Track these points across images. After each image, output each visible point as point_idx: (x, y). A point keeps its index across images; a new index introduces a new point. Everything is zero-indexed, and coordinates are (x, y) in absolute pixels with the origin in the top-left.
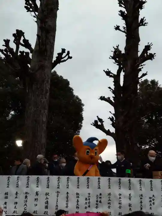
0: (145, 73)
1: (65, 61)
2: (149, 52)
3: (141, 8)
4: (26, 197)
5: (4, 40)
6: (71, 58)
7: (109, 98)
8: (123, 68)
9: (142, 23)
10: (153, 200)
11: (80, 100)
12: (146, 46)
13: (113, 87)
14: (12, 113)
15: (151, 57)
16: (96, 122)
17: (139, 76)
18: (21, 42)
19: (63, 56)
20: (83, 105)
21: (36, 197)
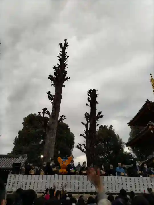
0: (98, 124)
1: (64, 120)
2: (101, 114)
3: (97, 97)
4: (38, 184)
5: (39, 112)
6: (66, 119)
7: (84, 135)
8: (89, 121)
9: (97, 103)
10: (88, 184)
11: (73, 134)
12: (99, 112)
13: (85, 130)
14: (42, 140)
15: (102, 116)
16: (78, 146)
17: (96, 125)
18: (46, 112)
19: (63, 118)
20: (75, 136)
21: (42, 184)
